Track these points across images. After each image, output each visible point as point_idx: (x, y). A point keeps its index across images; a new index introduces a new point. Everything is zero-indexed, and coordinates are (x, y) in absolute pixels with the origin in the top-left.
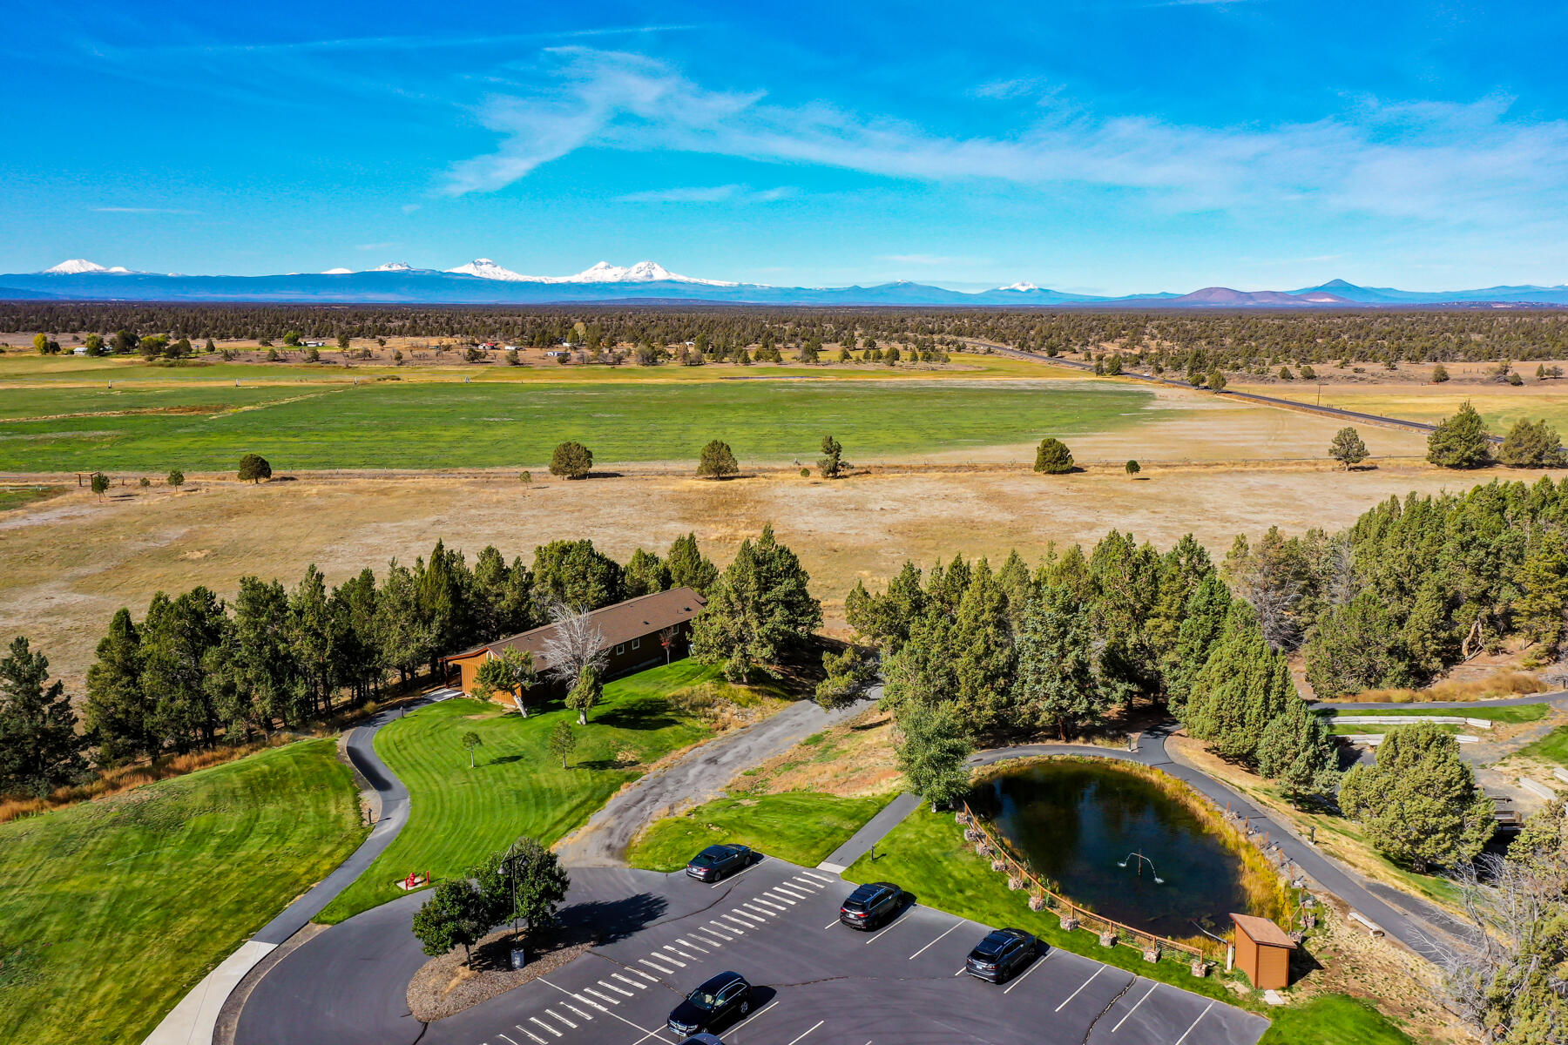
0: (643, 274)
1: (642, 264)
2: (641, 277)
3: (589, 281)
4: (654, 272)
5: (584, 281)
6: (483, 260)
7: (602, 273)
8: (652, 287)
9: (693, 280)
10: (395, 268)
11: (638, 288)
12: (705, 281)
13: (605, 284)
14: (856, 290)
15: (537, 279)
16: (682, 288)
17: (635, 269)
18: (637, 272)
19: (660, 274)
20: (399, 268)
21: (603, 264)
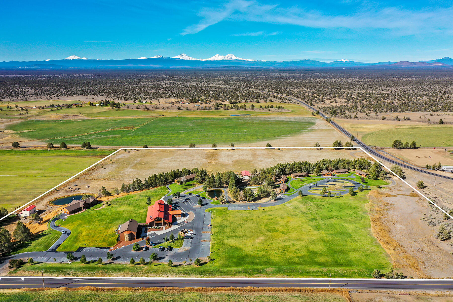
0: (229, 58)
1: (229, 55)
2: (228, 59)
3: (214, 60)
4: (232, 57)
5: (212, 60)
6: (183, 54)
7: (217, 57)
8: (232, 62)
9: (244, 59)
10: (158, 57)
11: (228, 62)
12: (247, 60)
13: (218, 61)
14: (292, 62)
15: (198, 59)
16: (240, 62)
17: (227, 56)
18: (227, 57)
19: (234, 58)
20: (160, 57)
21: (217, 55)
